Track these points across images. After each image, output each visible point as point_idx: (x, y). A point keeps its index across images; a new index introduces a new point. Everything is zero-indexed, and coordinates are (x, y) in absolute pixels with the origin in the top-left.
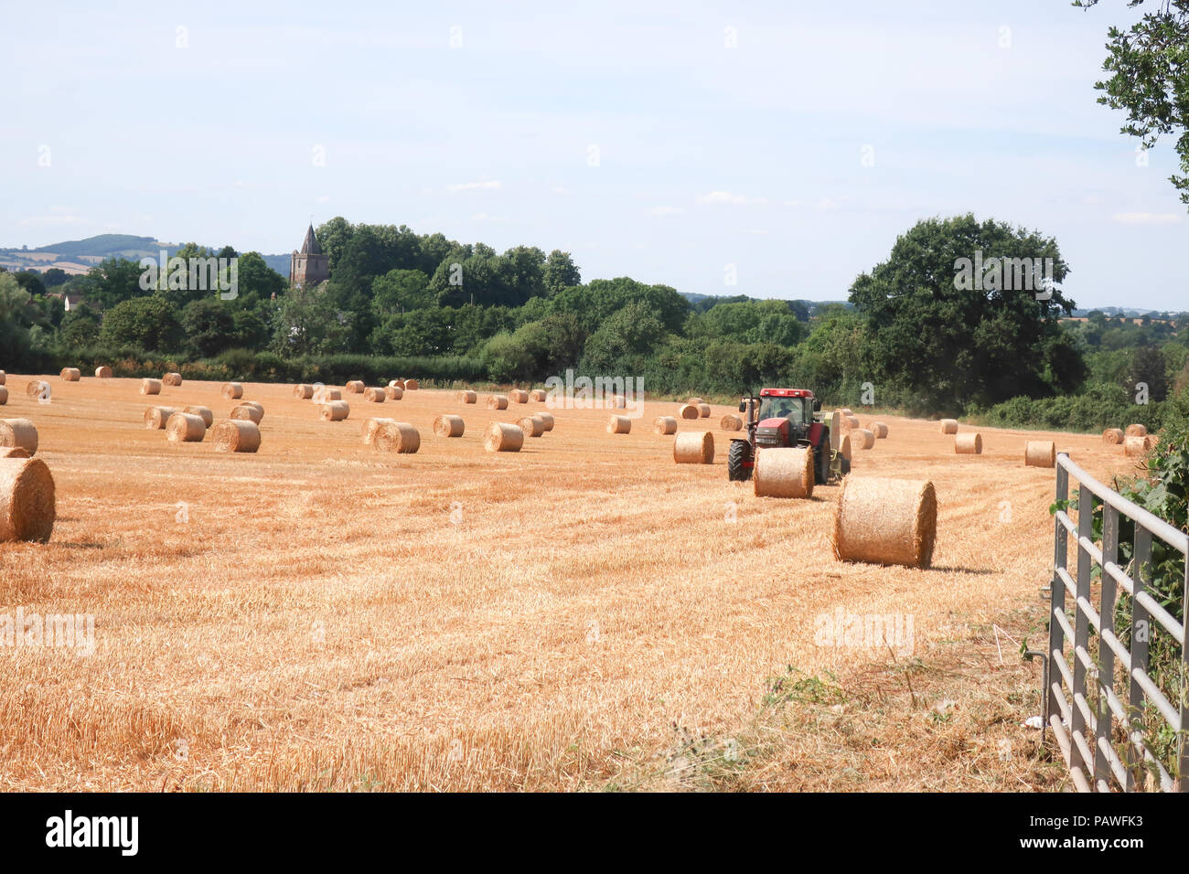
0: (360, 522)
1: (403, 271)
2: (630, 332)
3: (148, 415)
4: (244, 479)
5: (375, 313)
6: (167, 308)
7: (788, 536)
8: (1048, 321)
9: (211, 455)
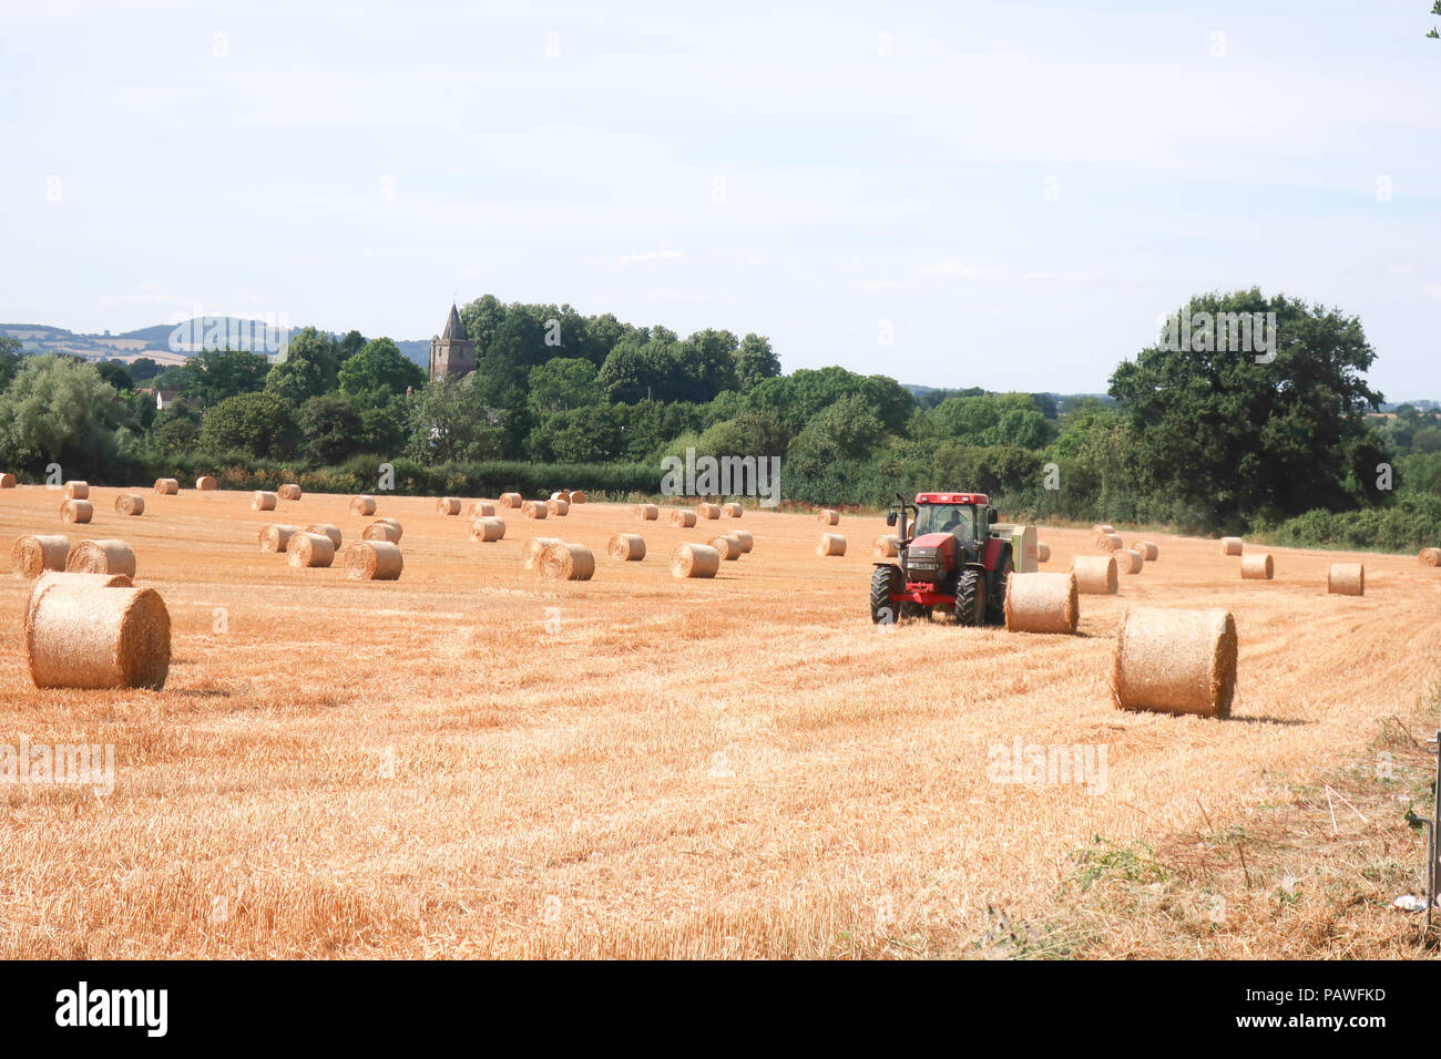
0: (534, 664)
1: (565, 361)
2: (843, 433)
3: (263, 535)
4: (386, 612)
5: (533, 411)
6: (282, 406)
7: (1054, 679)
8: (1350, 418)
9: (343, 584)
